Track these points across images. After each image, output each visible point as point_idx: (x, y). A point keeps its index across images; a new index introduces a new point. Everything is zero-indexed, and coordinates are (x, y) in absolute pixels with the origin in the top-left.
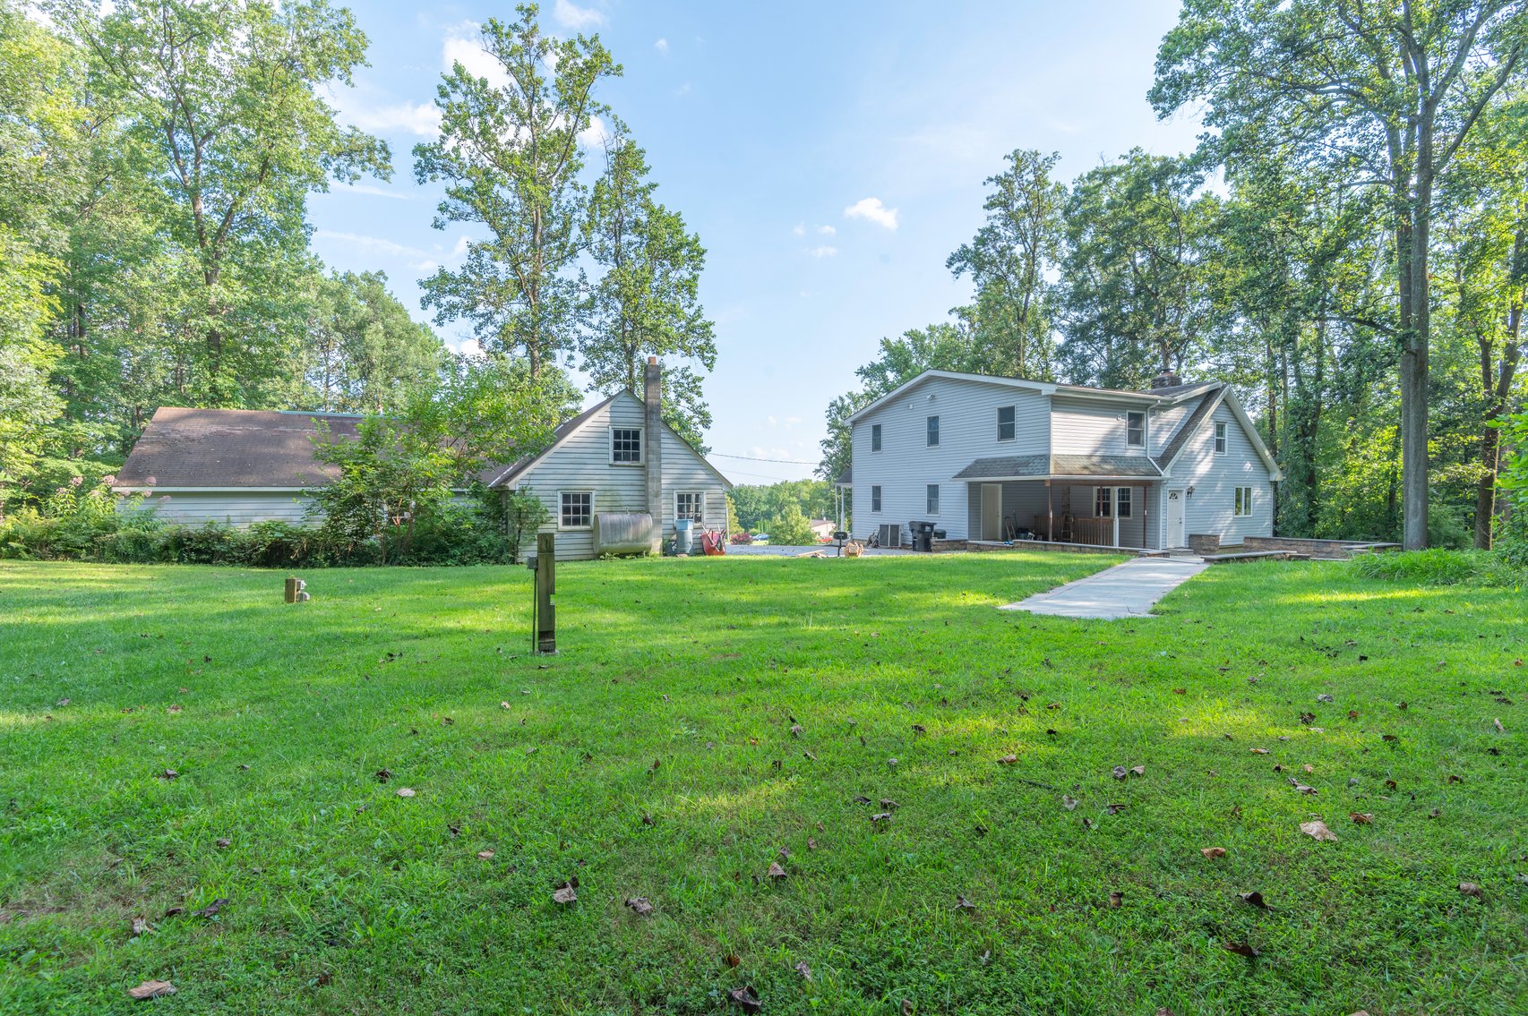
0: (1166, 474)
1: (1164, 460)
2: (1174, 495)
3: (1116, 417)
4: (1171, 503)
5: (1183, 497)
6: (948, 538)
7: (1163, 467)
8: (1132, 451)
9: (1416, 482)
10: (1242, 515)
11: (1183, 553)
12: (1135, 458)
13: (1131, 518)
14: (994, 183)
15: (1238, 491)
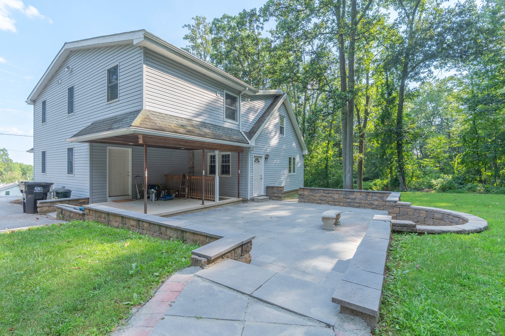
0: (252, 143)
1: (251, 134)
2: (257, 160)
3: (216, 92)
4: (255, 165)
5: (262, 161)
6: (72, 197)
7: (250, 138)
8: (229, 124)
9: (349, 159)
10: (292, 174)
11: (262, 201)
12: (231, 130)
13: (230, 176)
14: (187, 28)
15: (290, 159)
